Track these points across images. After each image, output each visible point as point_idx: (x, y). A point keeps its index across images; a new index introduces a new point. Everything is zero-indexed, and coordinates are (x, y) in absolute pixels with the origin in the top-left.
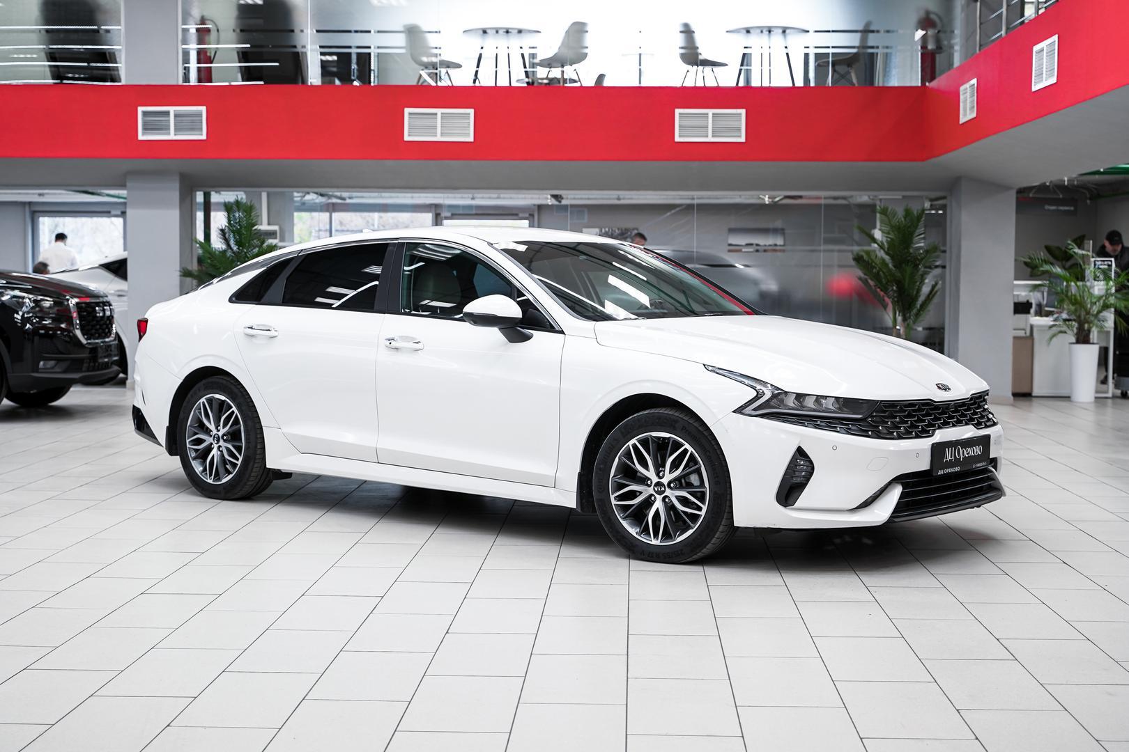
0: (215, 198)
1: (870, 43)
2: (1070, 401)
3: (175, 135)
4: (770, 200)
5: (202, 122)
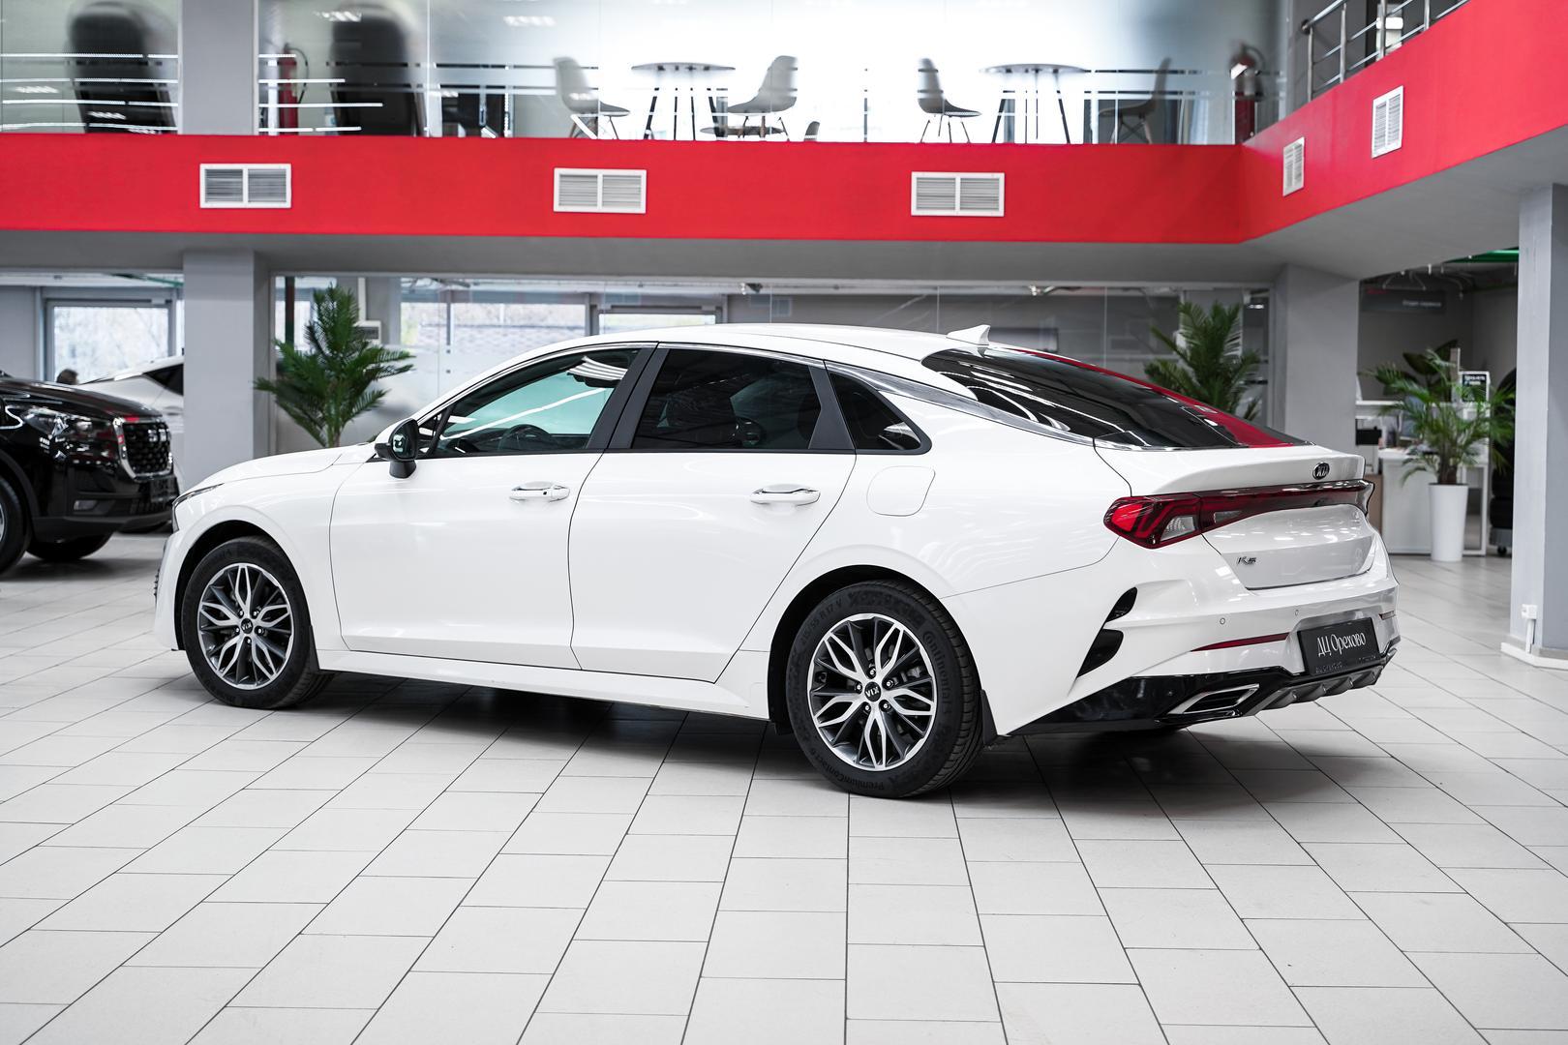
0: (301, 283)
1: (1169, 87)
2: (1430, 559)
3: (249, 201)
4: (1039, 291)
5: (285, 186)
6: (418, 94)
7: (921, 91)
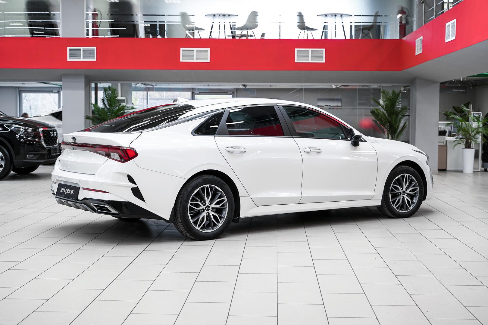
0: (100, 85)
1: (378, 21)
2: (463, 173)
3: (83, 59)
4: (336, 87)
5: (94, 54)
6: (137, 24)
7: (298, 22)
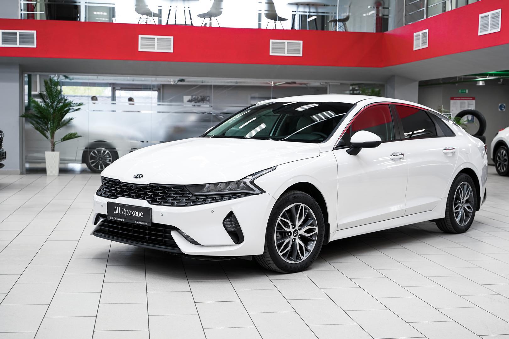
3: (20, 45)
5: (34, 39)
6: (79, 5)
7: (266, 11)
